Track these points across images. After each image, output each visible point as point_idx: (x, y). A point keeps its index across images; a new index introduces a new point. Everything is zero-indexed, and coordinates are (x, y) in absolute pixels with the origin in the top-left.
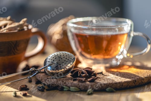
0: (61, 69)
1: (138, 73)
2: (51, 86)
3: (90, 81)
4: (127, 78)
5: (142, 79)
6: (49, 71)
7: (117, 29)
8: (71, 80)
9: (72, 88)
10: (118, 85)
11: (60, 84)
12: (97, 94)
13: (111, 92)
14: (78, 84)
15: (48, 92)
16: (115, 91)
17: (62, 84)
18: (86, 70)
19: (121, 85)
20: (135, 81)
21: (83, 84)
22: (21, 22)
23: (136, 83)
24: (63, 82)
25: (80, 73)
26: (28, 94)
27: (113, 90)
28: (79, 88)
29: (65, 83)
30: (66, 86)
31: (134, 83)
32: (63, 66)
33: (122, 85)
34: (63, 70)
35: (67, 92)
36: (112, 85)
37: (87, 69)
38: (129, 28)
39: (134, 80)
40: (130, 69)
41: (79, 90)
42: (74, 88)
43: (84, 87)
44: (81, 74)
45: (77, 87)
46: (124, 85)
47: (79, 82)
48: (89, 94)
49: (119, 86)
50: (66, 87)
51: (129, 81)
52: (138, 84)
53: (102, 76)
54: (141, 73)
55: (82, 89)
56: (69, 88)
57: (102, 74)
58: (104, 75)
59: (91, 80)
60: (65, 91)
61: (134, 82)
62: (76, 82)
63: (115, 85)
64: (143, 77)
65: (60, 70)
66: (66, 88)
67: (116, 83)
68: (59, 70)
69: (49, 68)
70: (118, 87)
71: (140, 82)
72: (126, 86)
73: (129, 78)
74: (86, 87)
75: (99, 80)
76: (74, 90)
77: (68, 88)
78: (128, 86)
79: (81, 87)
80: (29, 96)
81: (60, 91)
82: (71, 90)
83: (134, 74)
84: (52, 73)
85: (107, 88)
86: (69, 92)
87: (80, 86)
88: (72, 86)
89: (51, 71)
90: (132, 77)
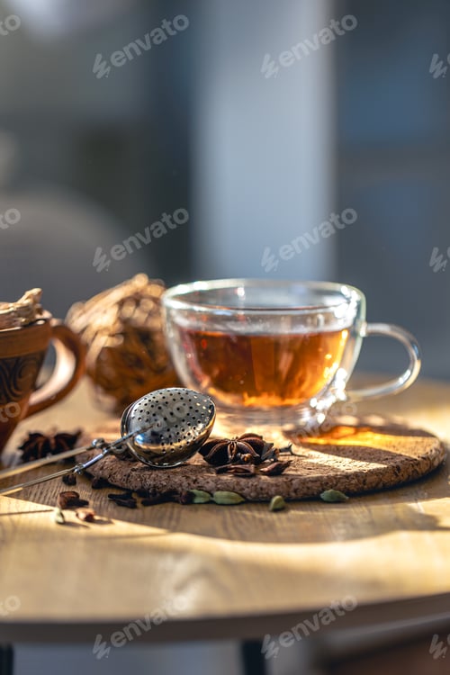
0: (179, 441)
1: (394, 447)
2: (154, 490)
3: (269, 474)
4: (371, 460)
5: (414, 463)
6: (139, 448)
7: (321, 317)
8: (208, 472)
9: (220, 496)
10: (353, 482)
11: (181, 485)
12: (298, 509)
13: (337, 501)
14: (238, 483)
15: (149, 508)
16: (347, 498)
17: (185, 484)
18: (247, 441)
19: (362, 480)
20: (398, 468)
21: (252, 482)
22: (24, 301)
23: (400, 474)
24: (187, 477)
25: (231, 450)
26: (97, 518)
27: (343, 495)
28: (242, 495)
29: (195, 481)
30: (200, 488)
31: (397, 475)
32: (183, 430)
33: (364, 481)
34: (183, 442)
35: (205, 506)
36: (337, 483)
37: (249, 439)
38: (353, 313)
39: (395, 465)
40: (361, 436)
41: (242, 499)
42: (225, 493)
43: (256, 490)
44: (237, 452)
45: (233, 490)
46: (369, 480)
47: (236, 476)
48: (276, 510)
49: (356, 485)
50: (201, 492)
51: (381, 469)
52: (406, 476)
53: (292, 458)
54: (404, 447)
55: (248, 497)
56: (212, 495)
57: (289, 453)
58: (299, 456)
59: (273, 469)
60: (200, 504)
61: (395, 473)
62: (227, 478)
63: (343, 480)
64: (415, 457)
65: (176, 442)
66: (201, 496)
67: (347, 476)
68: (171, 444)
69: (139, 437)
70: (352, 488)
71: (411, 470)
72: (374, 485)
73: (378, 461)
74: (262, 489)
75: (293, 470)
76: (227, 501)
77: (208, 495)
78: (381, 485)
79: (246, 491)
80: (100, 522)
81: (183, 504)
82: (219, 501)
83: (384, 448)
84: (148, 452)
85: (324, 490)
86: (211, 506)
87: (243, 489)
88: (218, 490)
89: (144, 447)
90: (383, 456)
